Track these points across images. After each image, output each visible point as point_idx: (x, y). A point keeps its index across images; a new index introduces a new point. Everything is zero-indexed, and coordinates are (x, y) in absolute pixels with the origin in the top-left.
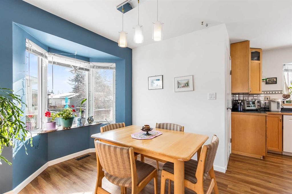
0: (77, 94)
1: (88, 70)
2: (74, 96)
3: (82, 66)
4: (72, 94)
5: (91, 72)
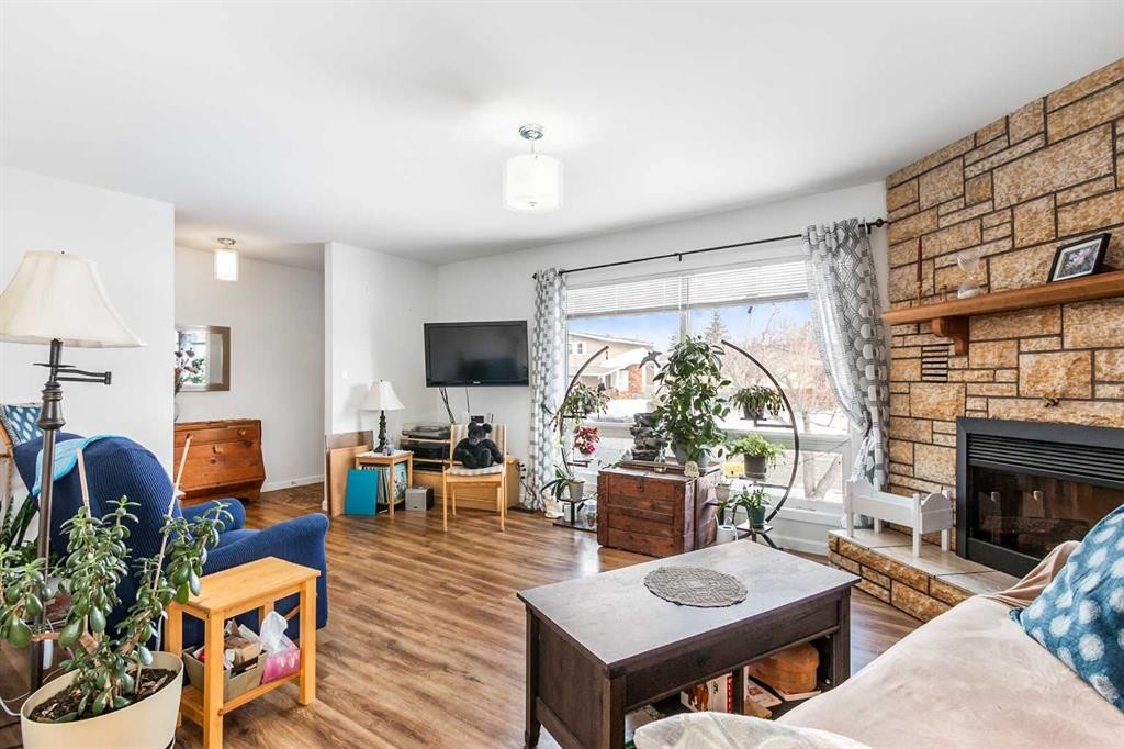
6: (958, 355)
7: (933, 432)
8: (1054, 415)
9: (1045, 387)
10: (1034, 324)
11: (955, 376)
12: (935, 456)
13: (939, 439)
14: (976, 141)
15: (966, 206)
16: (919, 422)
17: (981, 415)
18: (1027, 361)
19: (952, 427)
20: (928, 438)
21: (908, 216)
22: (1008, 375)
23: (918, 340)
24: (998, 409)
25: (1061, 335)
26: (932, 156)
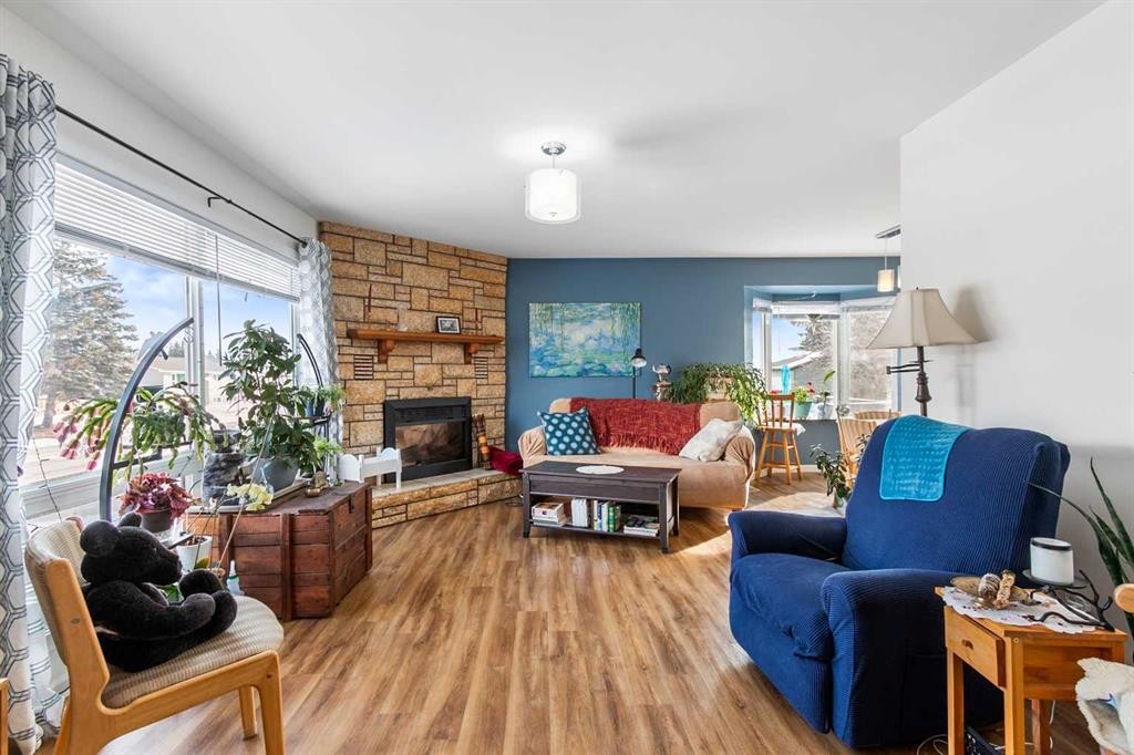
0: (817, 354)
1: (838, 317)
2: (807, 359)
3: (826, 313)
4: (801, 353)
5: (843, 320)
6: (380, 362)
7: (364, 413)
8: (431, 394)
9: (428, 381)
10: (422, 350)
11: (377, 376)
12: (369, 428)
13: (370, 416)
14: (395, 240)
15: (387, 274)
16: (354, 407)
17: (396, 398)
18: (417, 368)
19: (379, 408)
20: (361, 418)
21: (344, 261)
22: (409, 375)
23: (352, 351)
24: (406, 394)
25: (431, 356)
26: (366, 231)
